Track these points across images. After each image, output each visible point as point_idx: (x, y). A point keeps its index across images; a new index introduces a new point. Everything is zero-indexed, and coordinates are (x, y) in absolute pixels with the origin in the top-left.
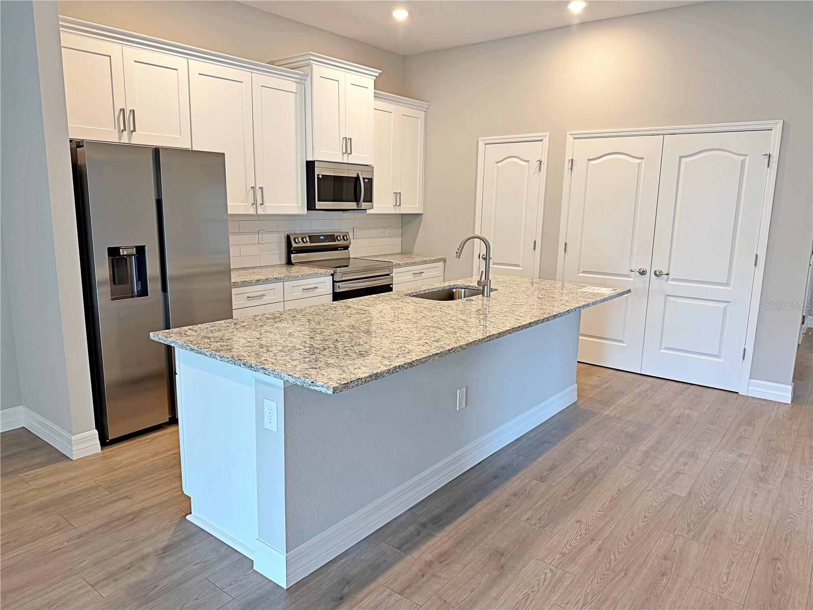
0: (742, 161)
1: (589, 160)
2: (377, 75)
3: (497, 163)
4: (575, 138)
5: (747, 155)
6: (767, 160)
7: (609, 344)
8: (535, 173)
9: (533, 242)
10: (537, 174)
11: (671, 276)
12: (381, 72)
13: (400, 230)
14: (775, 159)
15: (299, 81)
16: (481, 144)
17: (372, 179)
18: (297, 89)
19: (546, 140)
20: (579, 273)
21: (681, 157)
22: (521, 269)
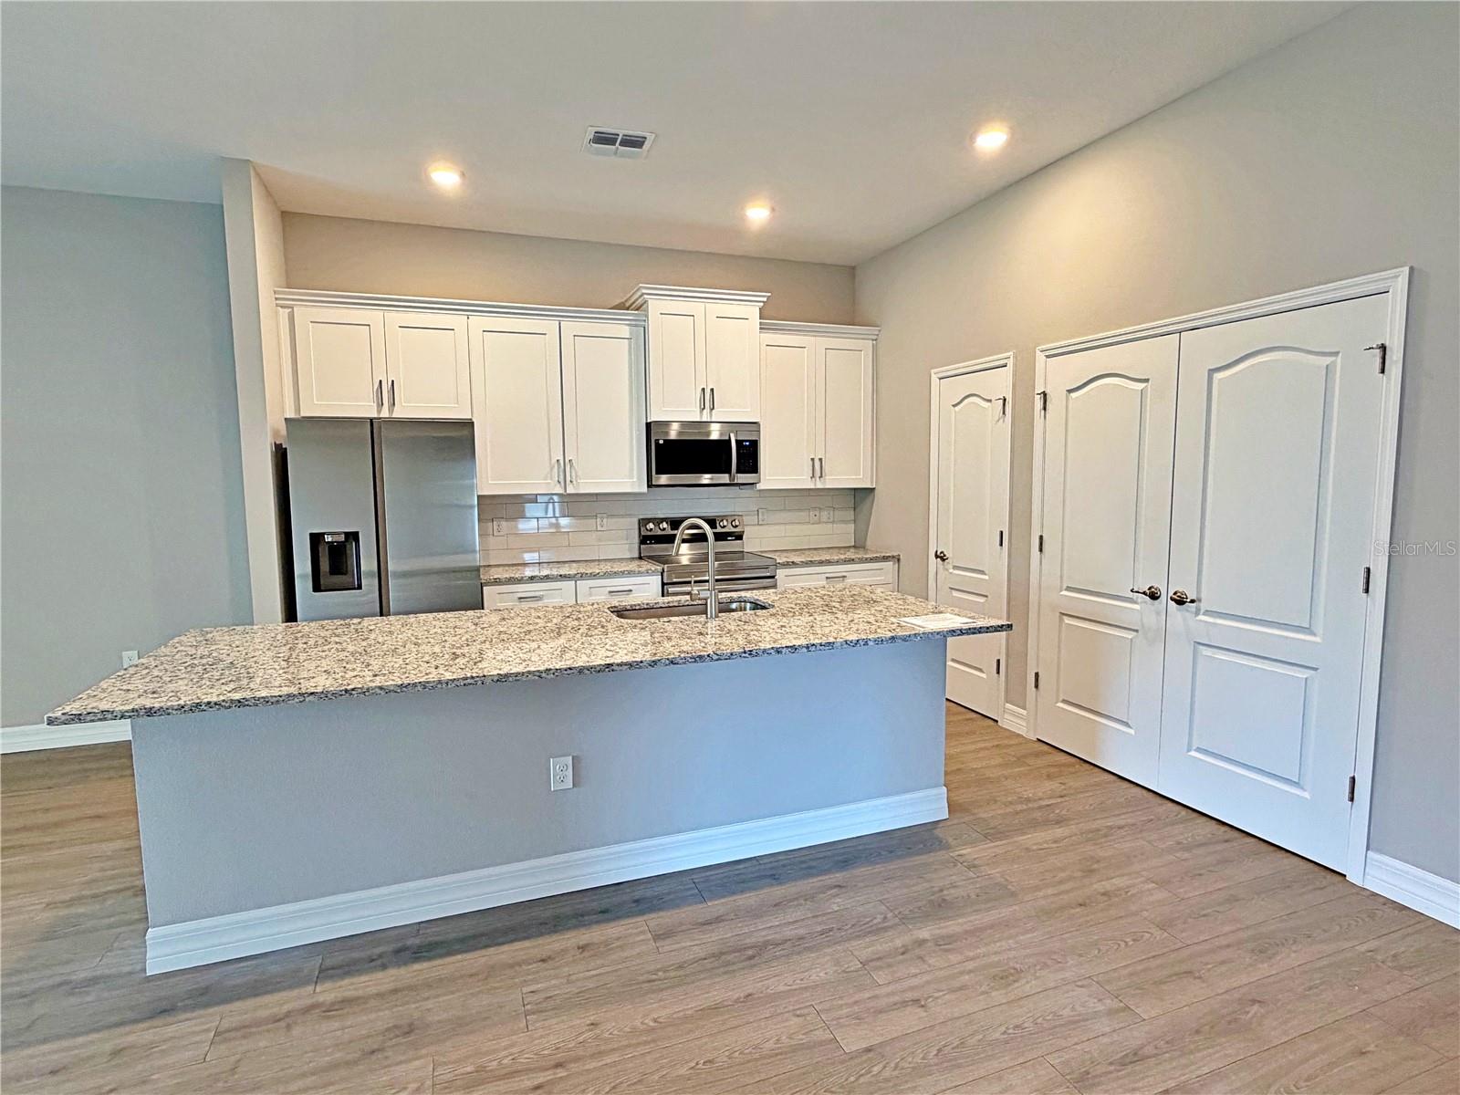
0: (1327, 366)
1: (1070, 391)
2: (765, 299)
3: (954, 406)
4: (1047, 357)
5: (1336, 354)
6: (1378, 361)
7: (1106, 725)
8: (998, 421)
9: (998, 533)
10: (1001, 420)
11: (1204, 606)
12: (769, 294)
13: (852, 512)
14: (1395, 356)
15: (634, 323)
16: (934, 378)
17: (757, 441)
18: (631, 333)
19: (1010, 363)
20: (1061, 591)
21: (1212, 371)
22: (986, 577)
